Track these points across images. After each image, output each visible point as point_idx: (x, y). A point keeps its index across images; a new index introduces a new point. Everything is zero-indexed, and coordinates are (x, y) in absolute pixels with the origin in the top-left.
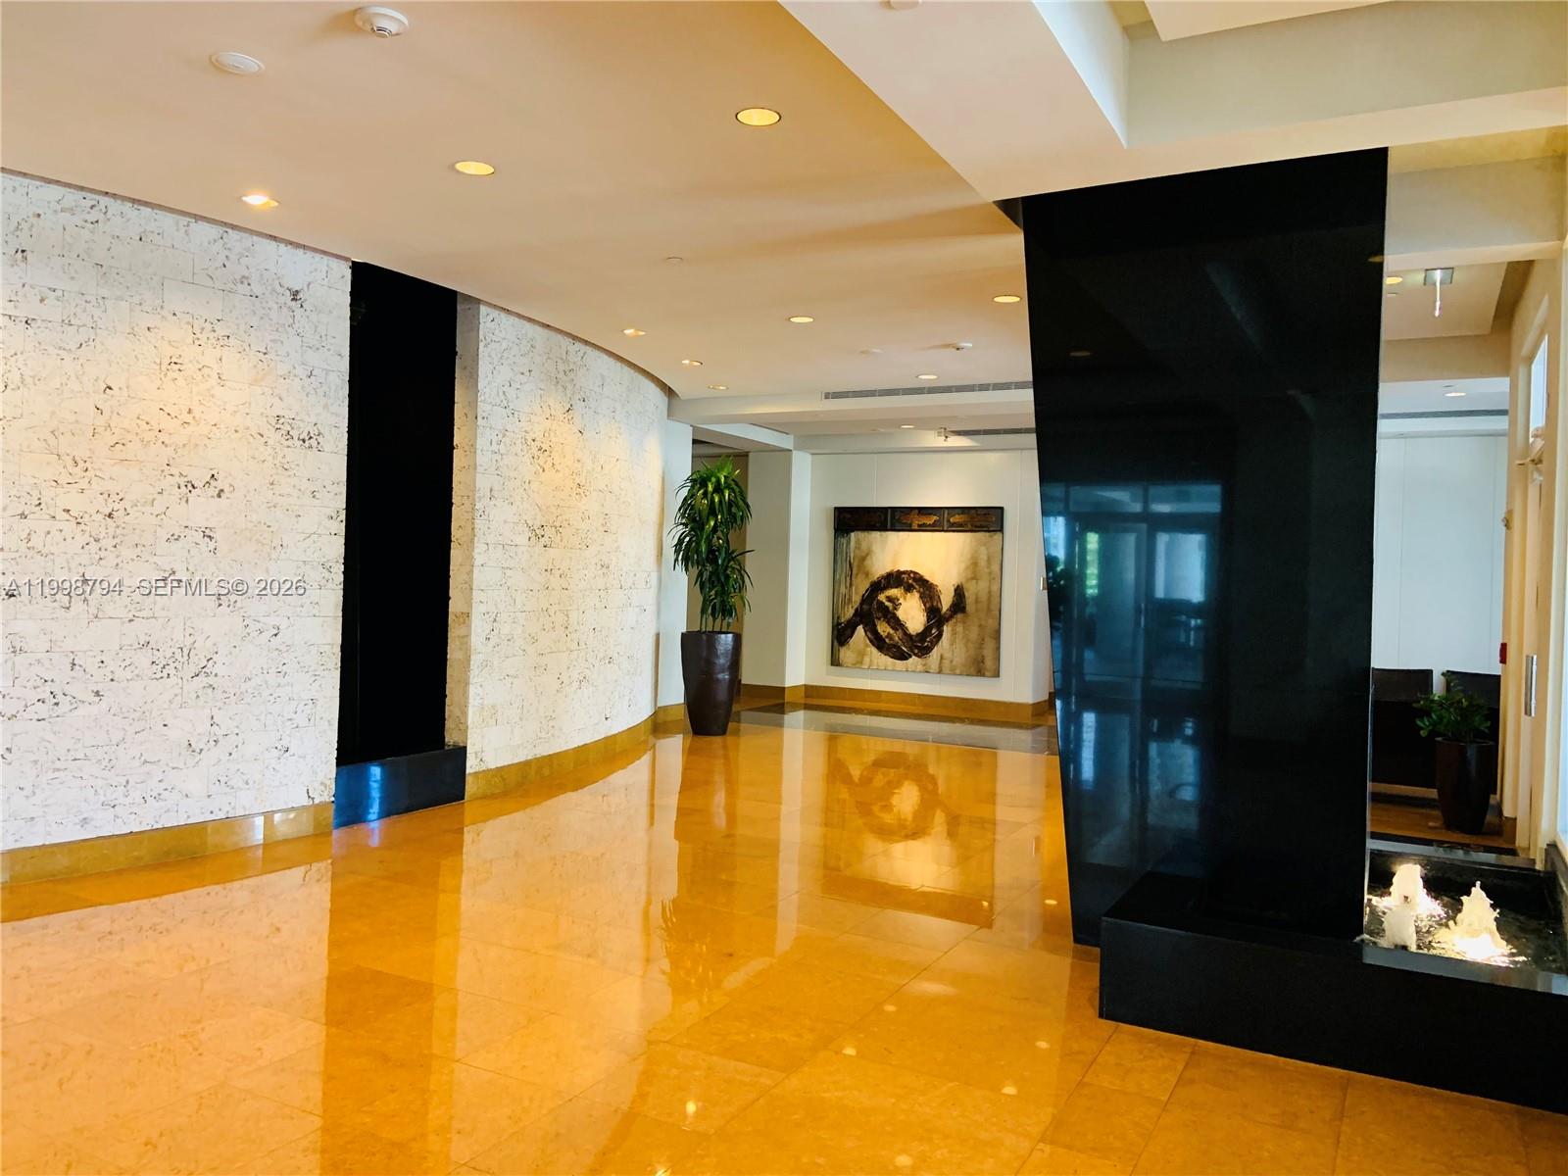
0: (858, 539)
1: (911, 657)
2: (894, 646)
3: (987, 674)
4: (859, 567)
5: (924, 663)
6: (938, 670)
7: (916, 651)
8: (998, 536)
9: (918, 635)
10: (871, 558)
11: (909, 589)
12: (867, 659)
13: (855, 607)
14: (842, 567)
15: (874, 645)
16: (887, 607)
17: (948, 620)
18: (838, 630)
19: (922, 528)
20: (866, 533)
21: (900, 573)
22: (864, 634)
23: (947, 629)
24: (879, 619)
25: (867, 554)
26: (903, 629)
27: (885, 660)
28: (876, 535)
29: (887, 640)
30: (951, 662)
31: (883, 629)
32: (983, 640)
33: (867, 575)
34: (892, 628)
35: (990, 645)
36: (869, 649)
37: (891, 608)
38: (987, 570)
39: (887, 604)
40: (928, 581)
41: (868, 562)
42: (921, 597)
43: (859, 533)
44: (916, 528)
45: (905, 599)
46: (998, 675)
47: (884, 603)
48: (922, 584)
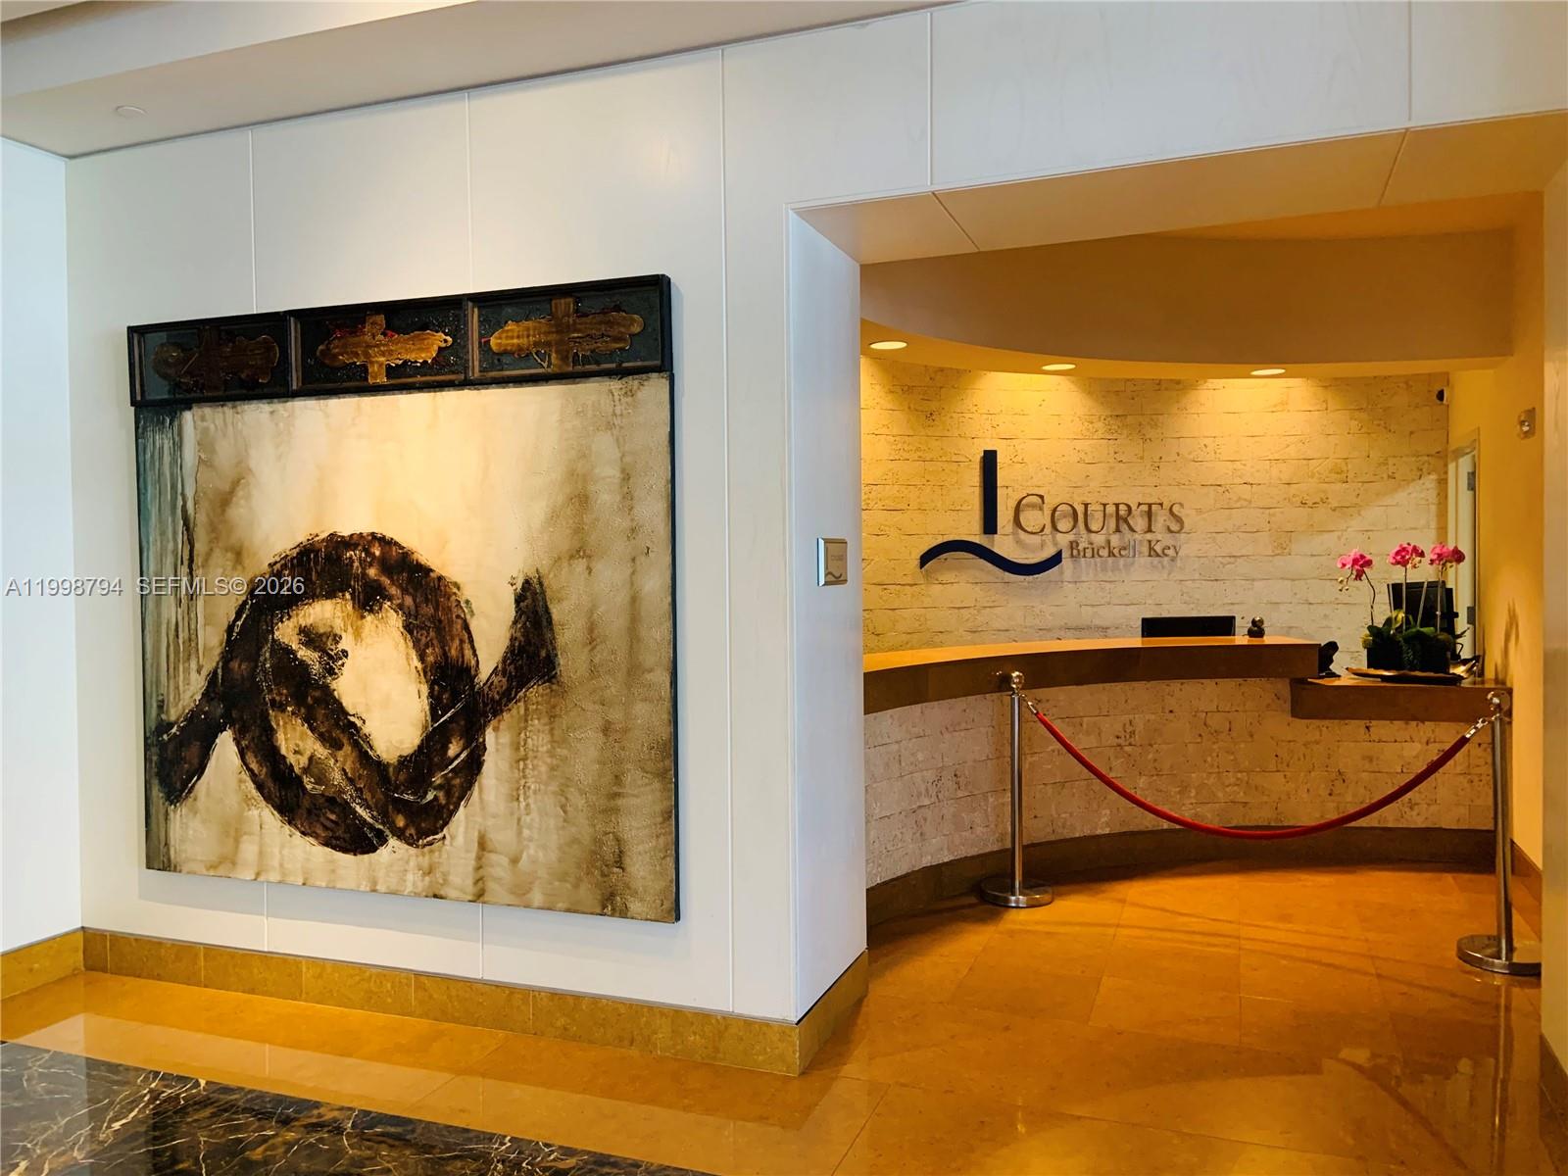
0: (206, 430)
1: (383, 841)
2: (333, 802)
3: (635, 906)
4: (213, 529)
5: (425, 861)
6: (471, 889)
7: (400, 822)
8: (654, 388)
9: (403, 762)
10: (248, 497)
11: (368, 600)
12: (249, 850)
13: (209, 666)
14: (163, 533)
15: (268, 799)
16: (304, 666)
17: (497, 708)
18: (163, 746)
19: (404, 379)
20: (228, 410)
21: (338, 544)
22: (237, 761)
23: (496, 740)
24: (281, 707)
25: (236, 483)
26: (356, 745)
27: (304, 852)
28: (257, 415)
29: (309, 783)
30: (515, 861)
31: (296, 741)
32: (618, 779)
33: (238, 555)
34: (323, 738)
35: (642, 799)
36: (255, 812)
37: (316, 668)
38: (621, 523)
39: (304, 654)
40: (428, 570)
41: (237, 512)
42: (408, 628)
43: (208, 411)
44: (383, 380)
45: (358, 634)
46: (675, 913)
47: (294, 652)
48: (410, 580)
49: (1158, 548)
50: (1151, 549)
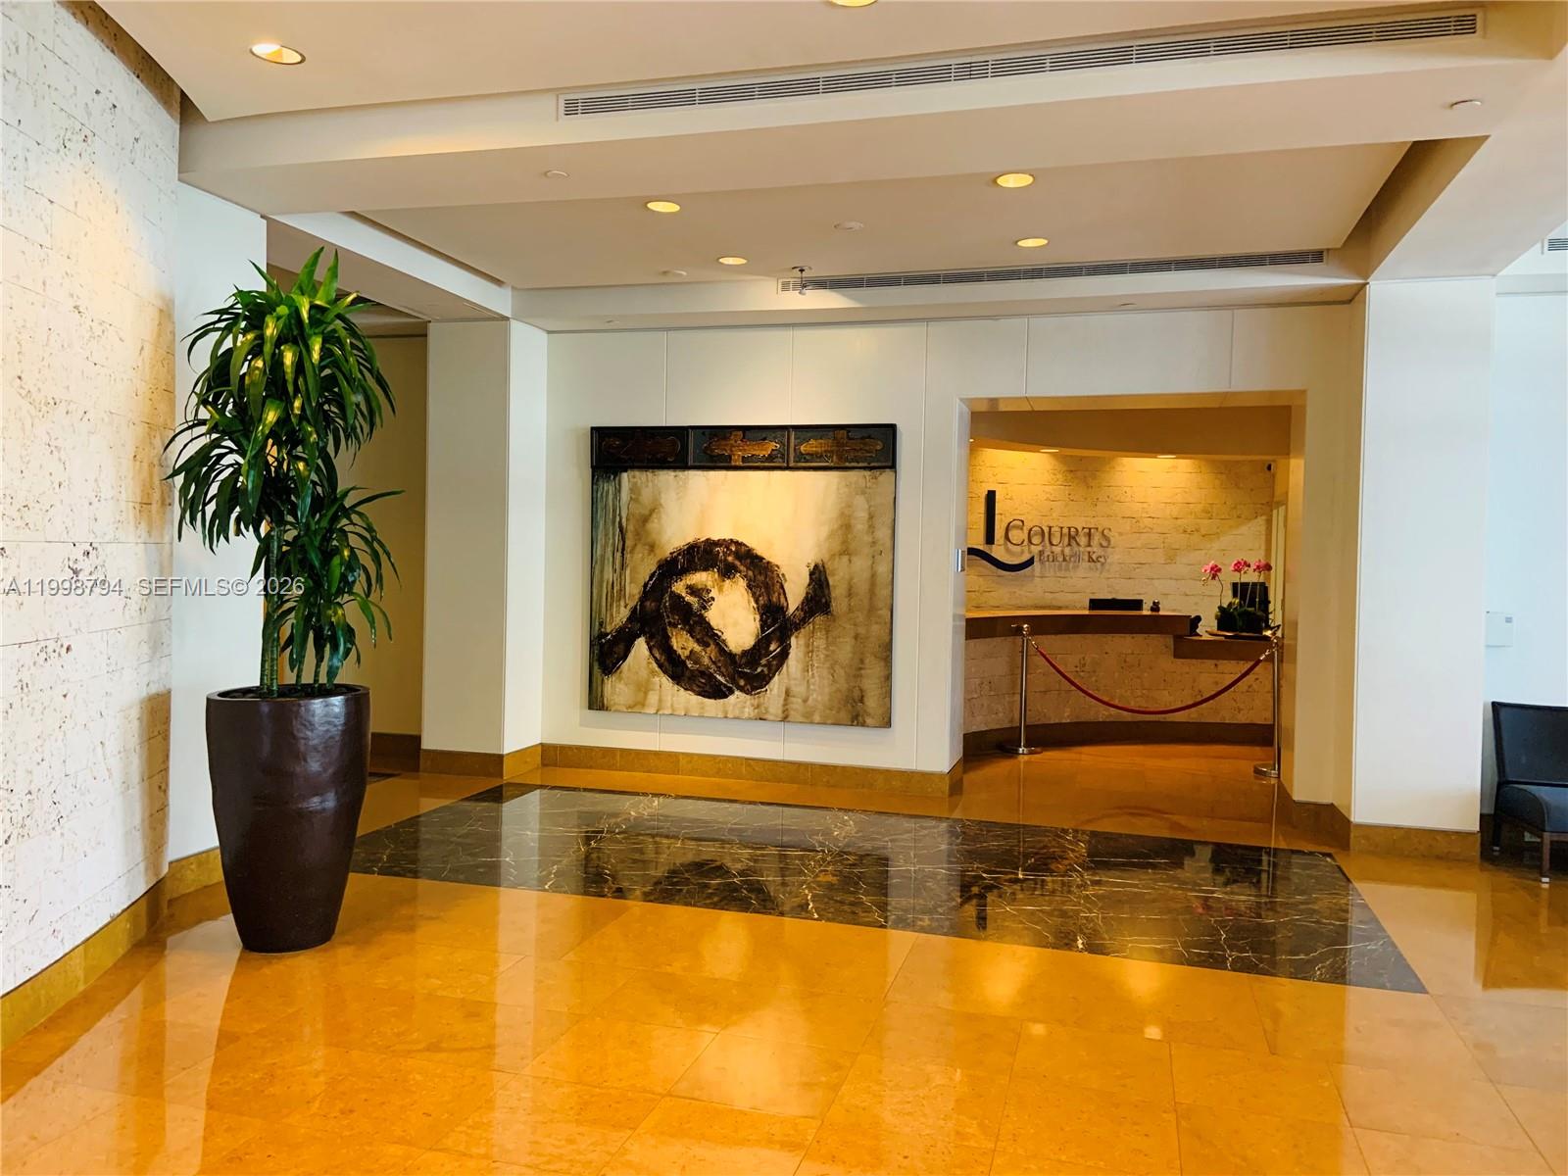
0: (635, 484)
1: (732, 692)
2: (702, 674)
3: (869, 721)
4: (637, 534)
5: (756, 702)
6: (781, 715)
7: (742, 683)
8: (888, 474)
9: (745, 653)
10: (659, 519)
11: (728, 572)
12: (653, 698)
13: (631, 604)
14: (606, 535)
15: (665, 672)
16: (689, 605)
17: (797, 627)
18: (602, 646)
19: (750, 465)
20: (649, 474)
21: (711, 544)
22: (647, 653)
23: (796, 644)
24: (675, 626)
25: (652, 511)
26: (717, 644)
27: (686, 699)
28: (666, 477)
29: (689, 664)
30: (805, 701)
31: (682, 643)
32: (862, 661)
33: (652, 548)
34: (698, 641)
35: (873, 671)
36: (657, 679)
37: (696, 606)
38: (868, 539)
39: (689, 598)
40: (761, 559)
41: (653, 525)
42: (749, 586)
43: (637, 473)
44: (740, 463)
45: (720, 590)
46: (888, 724)
47: (683, 598)
48: (752, 563)
49: (1094, 557)
50: (1090, 557)
